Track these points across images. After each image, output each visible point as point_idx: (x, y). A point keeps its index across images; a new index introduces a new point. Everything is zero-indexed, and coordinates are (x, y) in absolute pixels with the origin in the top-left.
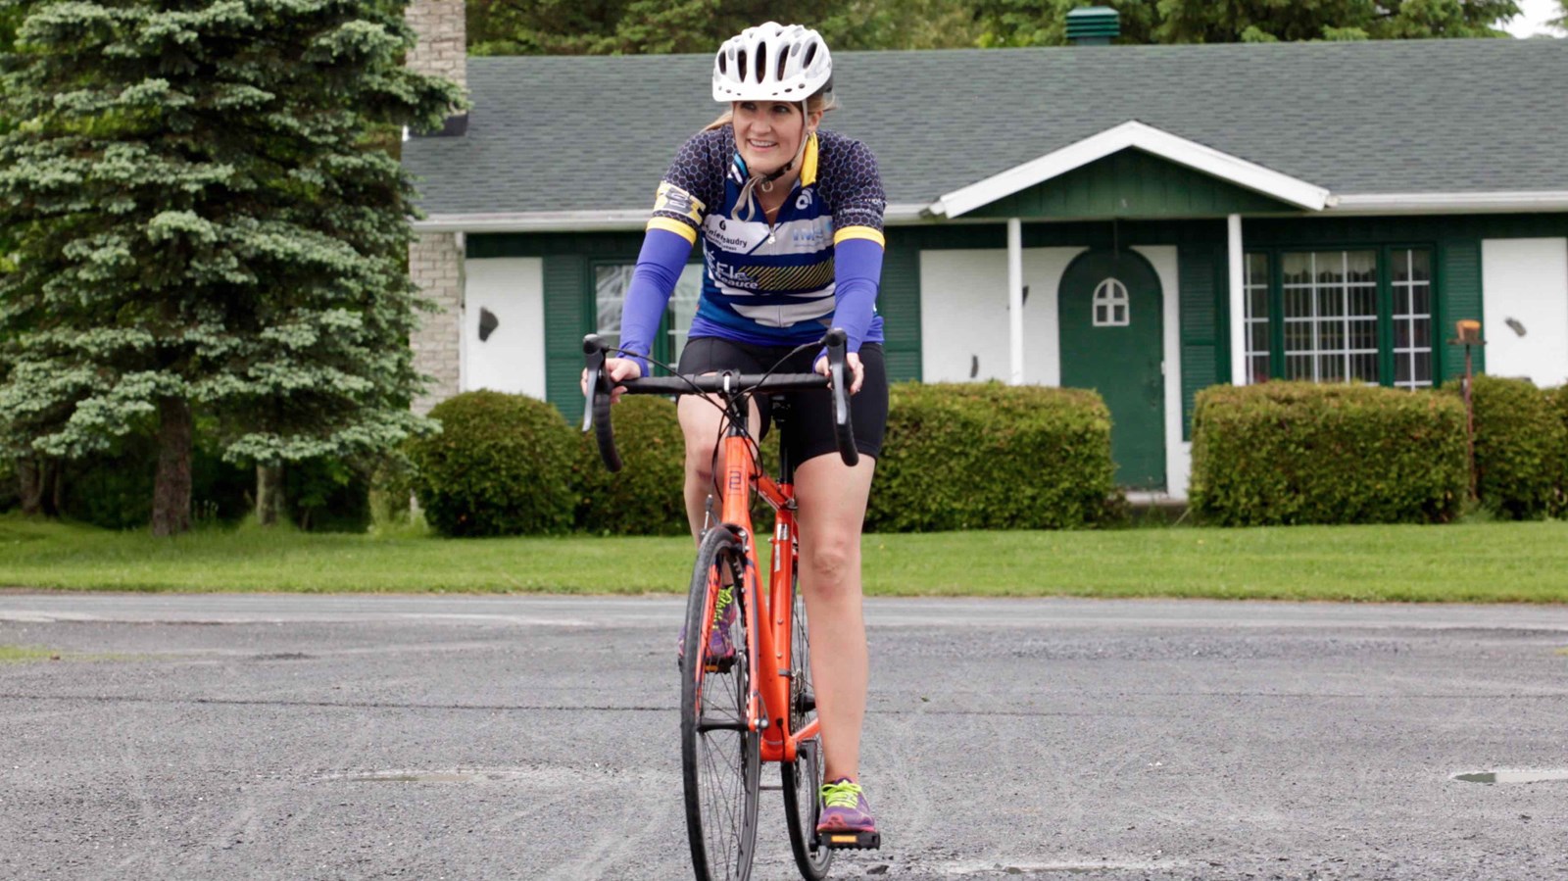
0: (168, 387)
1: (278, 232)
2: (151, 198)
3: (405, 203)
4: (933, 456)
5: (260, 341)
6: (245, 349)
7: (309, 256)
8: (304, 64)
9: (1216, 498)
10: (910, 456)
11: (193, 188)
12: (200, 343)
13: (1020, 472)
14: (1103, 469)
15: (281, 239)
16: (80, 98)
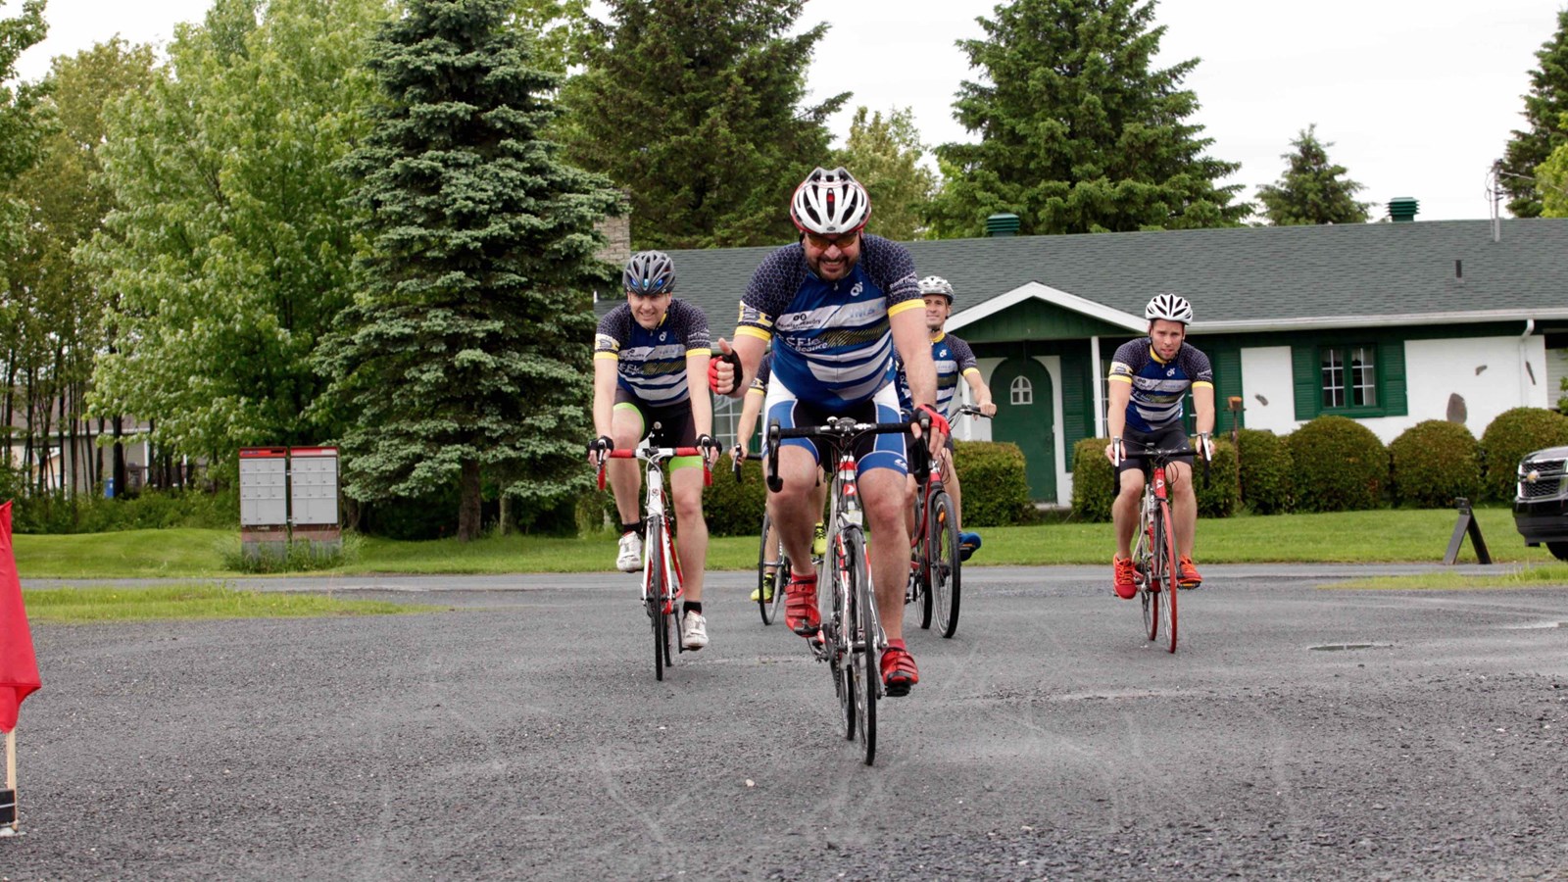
0: (468, 454)
1: (531, 360)
2: (456, 342)
5: (522, 426)
6: (513, 430)
7: (550, 374)
8: (544, 260)
9: (1088, 505)
11: (481, 335)
12: (488, 428)
14: (1022, 490)
15: (533, 365)
16: (412, 284)
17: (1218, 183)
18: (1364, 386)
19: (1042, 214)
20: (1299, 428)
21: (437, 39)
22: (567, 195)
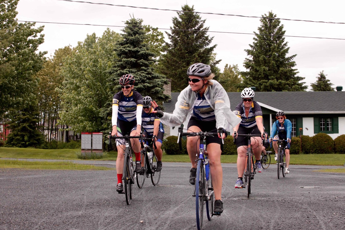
17: (300, 82)
18: (329, 127)
19: (262, 87)
20: (315, 135)
21: (128, 45)
22: (156, 79)
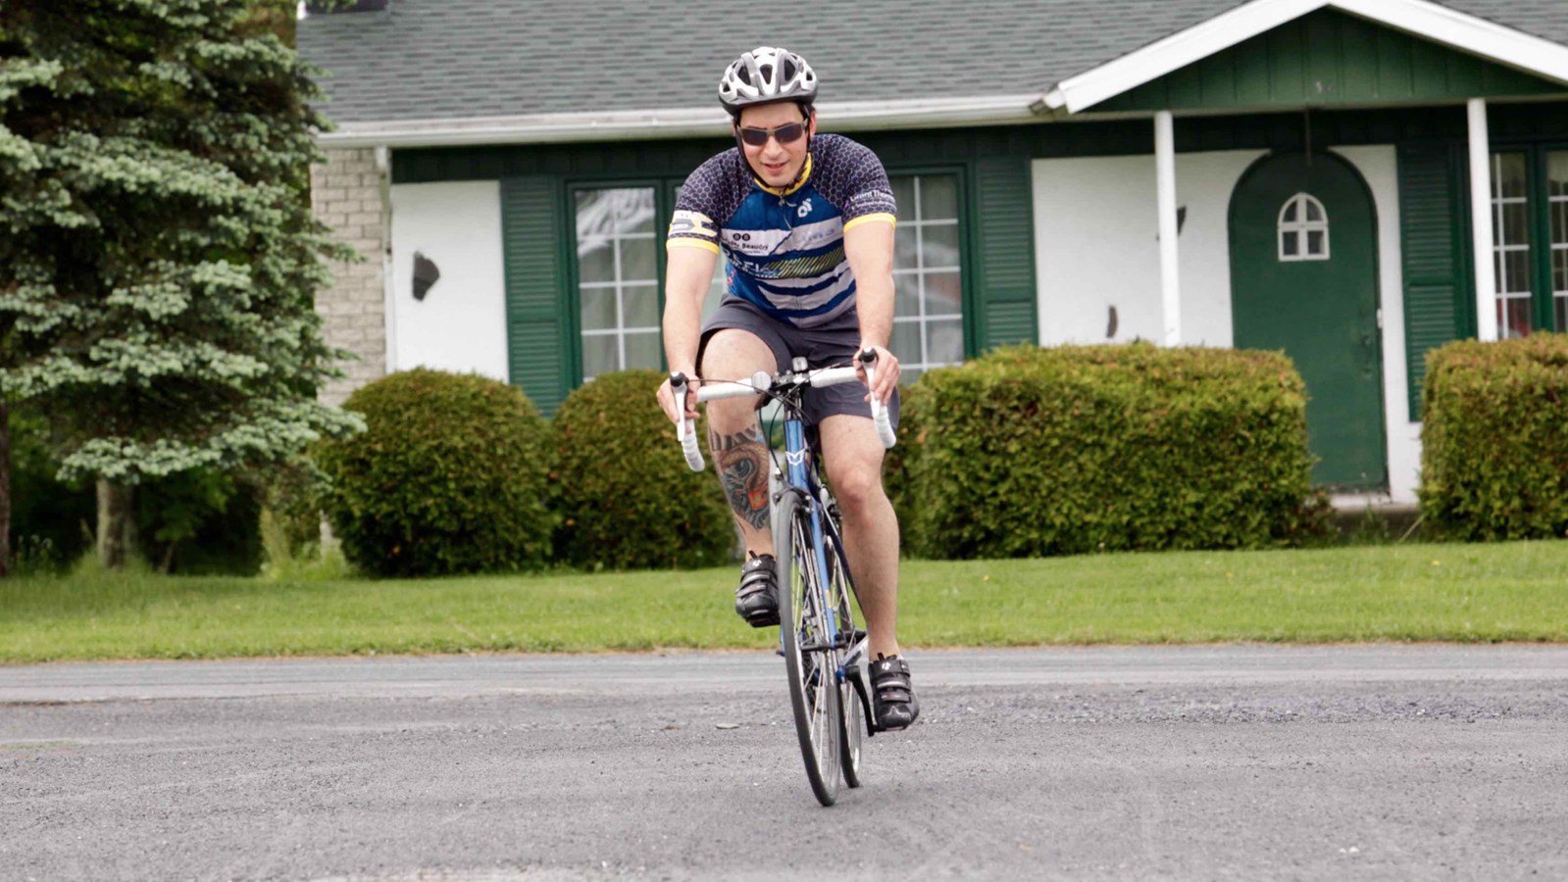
1: (127, 153)
3: (306, 108)
4: (1055, 450)
5: (105, 309)
6: (84, 319)
7: (172, 186)
9: (1458, 500)
10: (1024, 449)
12: (22, 314)
13: (1179, 470)
14: (1297, 462)
15: (132, 163)
